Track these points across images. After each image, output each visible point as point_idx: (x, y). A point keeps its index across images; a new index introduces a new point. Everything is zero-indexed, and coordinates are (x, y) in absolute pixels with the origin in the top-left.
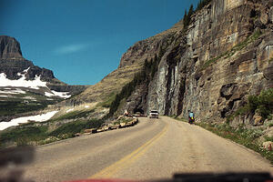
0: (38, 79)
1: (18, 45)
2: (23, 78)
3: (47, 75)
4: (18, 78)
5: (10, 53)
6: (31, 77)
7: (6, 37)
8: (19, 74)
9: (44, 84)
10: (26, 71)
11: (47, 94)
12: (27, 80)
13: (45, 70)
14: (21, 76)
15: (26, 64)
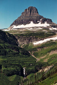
0: (46, 23)
1: (37, 10)
2: (40, 23)
3: (49, 21)
4: (38, 23)
5: (34, 13)
6: (43, 22)
7: (32, 7)
8: (38, 21)
9: (48, 25)
10: (41, 20)
11: (50, 29)
12: (42, 23)
13: (48, 19)
14: (39, 22)
15: (41, 17)
